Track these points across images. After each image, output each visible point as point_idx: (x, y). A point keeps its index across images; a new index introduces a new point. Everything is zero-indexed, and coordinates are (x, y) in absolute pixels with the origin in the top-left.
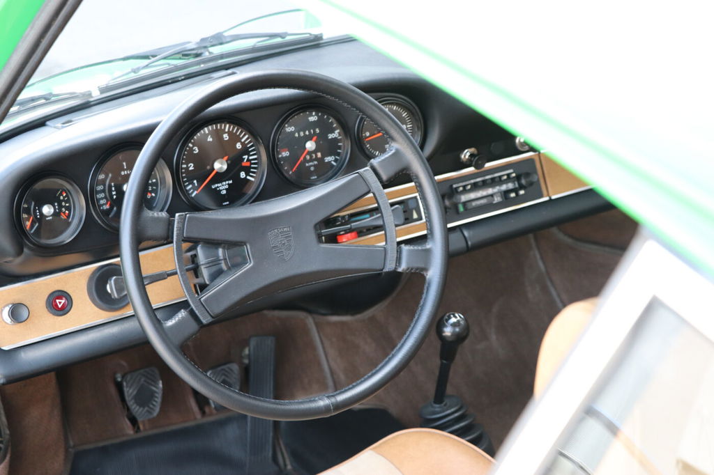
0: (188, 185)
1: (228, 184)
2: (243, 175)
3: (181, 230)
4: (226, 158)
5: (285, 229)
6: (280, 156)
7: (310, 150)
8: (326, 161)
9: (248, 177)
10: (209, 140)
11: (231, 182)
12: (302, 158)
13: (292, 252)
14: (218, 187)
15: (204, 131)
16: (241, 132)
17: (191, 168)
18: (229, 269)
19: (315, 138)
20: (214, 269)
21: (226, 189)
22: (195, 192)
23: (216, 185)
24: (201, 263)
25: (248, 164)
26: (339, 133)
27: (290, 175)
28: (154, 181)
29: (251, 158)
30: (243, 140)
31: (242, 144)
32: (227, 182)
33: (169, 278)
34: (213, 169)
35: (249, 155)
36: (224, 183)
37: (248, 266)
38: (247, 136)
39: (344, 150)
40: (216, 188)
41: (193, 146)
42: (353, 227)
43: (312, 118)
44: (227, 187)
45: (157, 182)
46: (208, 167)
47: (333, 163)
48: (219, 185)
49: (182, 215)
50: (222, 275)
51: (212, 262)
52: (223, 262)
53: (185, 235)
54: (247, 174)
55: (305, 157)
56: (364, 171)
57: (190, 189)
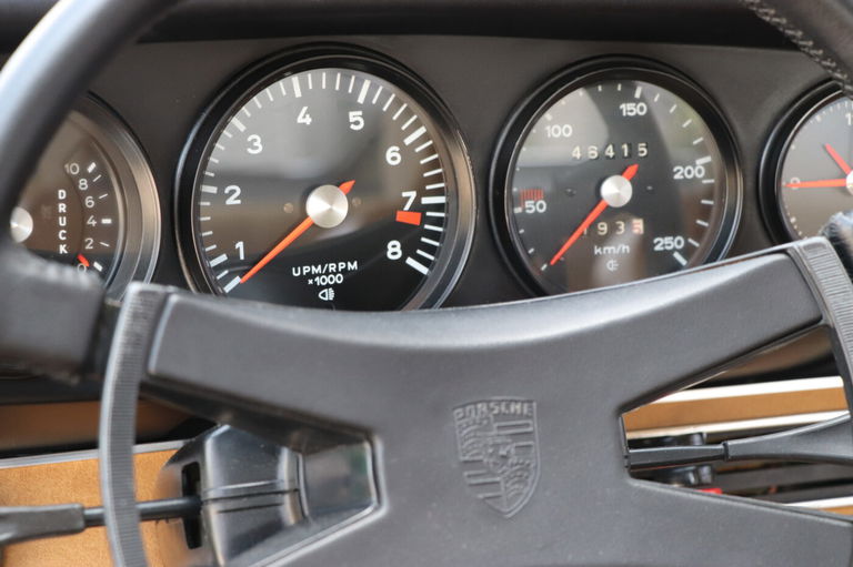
0: (214, 255)
1: (344, 272)
2: (394, 250)
3: (141, 345)
4: (348, 185)
5: (515, 408)
6: (518, 210)
7: (613, 204)
8: (658, 248)
9: (410, 262)
10: (300, 120)
11: (353, 266)
12: (584, 228)
13: (529, 490)
14: (310, 276)
15: (290, 89)
16: (407, 113)
17: (231, 201)
18: (302, 520)
19: (632, 170)
20: (252, 521)
21: (335, 286)
22: (237, 280)
23: (306, 270)
24: (212, 494)
25: (415, 219)
26: (706, 166)
27: (540, 272)
28: (106, 221)
29: (426, 201)
30: (408, 141)
31: (405, 151)
32: (342, 265)
33: (89, 530)
34: (305, 216)
35: (422, 193)
36: (332, 267)
37: (369, 517)
38: (422, 130)
39: (716, 225)
40: (304, 278)
41: (248, 133)
42: (732, 453)
43: (630, 106)
44: (339, 279)
45: (114, 228)
46: (288, 208)
47: (677, 256)
48: (315, 270)
49: (153, 293)
50: (274, 541)
51: (249, 494)
52: (287, 499)
53: (153, 366)
54: (408, 250)
55: (593, 226)
56: (807, 247)
57: (220, 268)
